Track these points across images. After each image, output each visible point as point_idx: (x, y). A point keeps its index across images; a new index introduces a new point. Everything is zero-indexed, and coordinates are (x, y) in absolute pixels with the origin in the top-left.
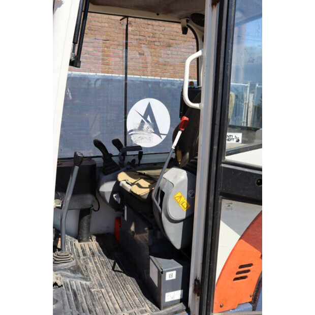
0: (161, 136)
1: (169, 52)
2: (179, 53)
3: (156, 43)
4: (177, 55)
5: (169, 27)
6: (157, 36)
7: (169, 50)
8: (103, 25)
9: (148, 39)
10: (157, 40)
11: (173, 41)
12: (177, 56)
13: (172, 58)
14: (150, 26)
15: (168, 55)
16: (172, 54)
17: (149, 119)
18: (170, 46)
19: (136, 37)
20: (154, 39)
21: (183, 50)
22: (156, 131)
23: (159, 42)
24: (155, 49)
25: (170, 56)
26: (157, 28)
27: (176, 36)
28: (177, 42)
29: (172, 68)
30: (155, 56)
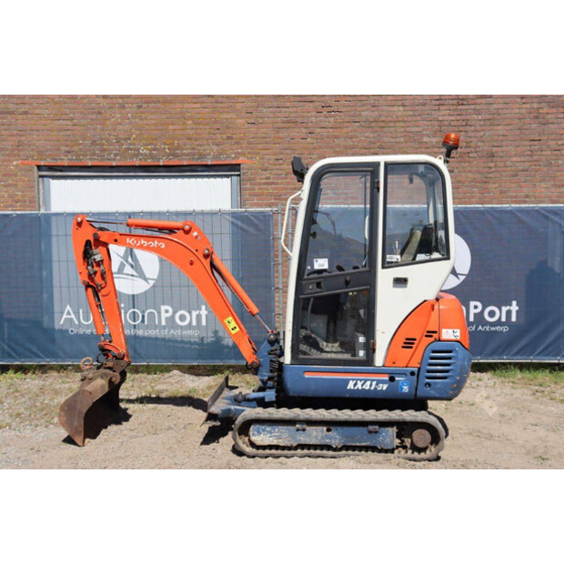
0: (460, 276)
1: (492, 164)
2: (508, 163)
3: (471, 155)
4: (506, 167)
5: (491, 130)
6: (473, 144)
7: (492, 161)
8: (398, 140)
10: (473, 150)
11: (498, 149)
12: (504, 169)
13: (496, 171)
15: (490, 168)
16: (496, 166)
18: (493, 156)
20: (469, 150)
21: (515, 159)
23: (476, 152)
24: (469, 162)
25: (493, 170)
26: (473, 134)
27: (502, 141)
28: (504, 149)
29: (497, 185)
30: (469, 171)
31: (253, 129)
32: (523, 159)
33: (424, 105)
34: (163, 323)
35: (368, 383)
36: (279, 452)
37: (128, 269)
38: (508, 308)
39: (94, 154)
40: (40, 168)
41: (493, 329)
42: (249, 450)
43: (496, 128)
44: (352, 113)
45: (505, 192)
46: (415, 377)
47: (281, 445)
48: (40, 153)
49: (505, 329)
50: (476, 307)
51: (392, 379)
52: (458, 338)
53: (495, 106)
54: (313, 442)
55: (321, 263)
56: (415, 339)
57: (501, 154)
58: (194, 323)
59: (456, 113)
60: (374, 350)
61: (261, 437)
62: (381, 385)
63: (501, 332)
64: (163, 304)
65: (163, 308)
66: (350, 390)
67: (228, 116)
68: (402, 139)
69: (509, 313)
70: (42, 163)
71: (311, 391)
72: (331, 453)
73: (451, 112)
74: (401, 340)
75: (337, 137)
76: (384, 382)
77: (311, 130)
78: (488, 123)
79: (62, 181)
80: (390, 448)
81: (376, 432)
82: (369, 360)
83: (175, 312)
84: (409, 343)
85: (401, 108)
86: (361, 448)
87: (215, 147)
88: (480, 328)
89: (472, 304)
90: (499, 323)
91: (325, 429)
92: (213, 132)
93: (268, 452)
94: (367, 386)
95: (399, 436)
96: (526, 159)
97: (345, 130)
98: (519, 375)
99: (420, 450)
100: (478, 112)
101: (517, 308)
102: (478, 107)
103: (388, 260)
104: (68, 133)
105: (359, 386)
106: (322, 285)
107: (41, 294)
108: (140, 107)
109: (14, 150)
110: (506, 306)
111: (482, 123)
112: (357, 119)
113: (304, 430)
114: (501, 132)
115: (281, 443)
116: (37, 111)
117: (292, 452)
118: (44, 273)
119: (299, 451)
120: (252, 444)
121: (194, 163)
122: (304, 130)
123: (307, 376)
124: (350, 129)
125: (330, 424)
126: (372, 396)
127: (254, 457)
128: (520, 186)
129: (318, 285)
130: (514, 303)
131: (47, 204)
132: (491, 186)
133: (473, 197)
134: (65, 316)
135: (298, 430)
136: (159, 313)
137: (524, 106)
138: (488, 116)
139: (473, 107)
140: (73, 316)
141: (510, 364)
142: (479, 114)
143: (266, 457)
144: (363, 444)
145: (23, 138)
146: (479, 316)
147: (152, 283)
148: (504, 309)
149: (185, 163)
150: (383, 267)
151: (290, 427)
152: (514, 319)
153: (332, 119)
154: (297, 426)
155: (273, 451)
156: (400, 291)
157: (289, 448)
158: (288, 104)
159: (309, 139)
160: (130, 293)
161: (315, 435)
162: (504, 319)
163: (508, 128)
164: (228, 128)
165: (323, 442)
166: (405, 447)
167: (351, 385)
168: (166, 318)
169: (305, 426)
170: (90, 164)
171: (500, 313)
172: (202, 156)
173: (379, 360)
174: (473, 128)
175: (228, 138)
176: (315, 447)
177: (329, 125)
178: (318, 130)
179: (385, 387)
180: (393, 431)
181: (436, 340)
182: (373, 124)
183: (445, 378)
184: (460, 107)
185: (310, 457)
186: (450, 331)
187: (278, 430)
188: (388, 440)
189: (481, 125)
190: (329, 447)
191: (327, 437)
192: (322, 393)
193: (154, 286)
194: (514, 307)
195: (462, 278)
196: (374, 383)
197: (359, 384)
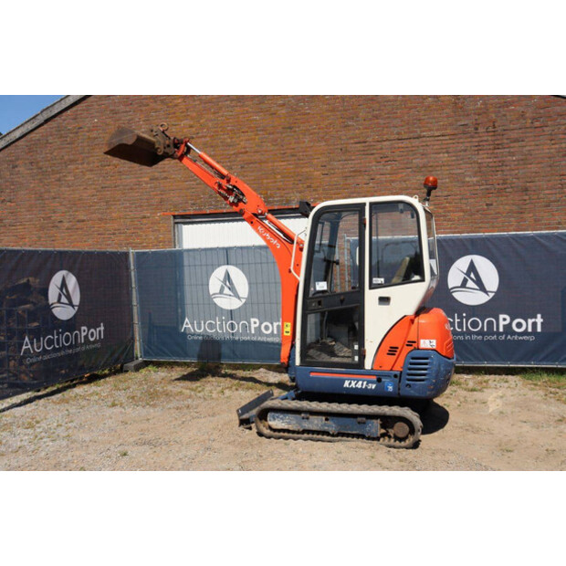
0: (489, 294)
1: (527, 197)
2: (542, 196)
3: (507, 190)
4: (539, 199)
5: (524, 168)
6: (509, 181)
7: (526, 195)
9: (497, 187)
10: (509, 186)
11: (531, 184)
13: (531, 203)
14: (500, 173)
15: (525, 200)
16: (530, 199)
17: (472, 275)
19: (482, 187)
20: (505, 186)
21: (547, 192)
22: (482, 288)
23: (512, 187)
24: (506, 196)
25: (528, 202)
26: (508, 173)
27: (535, 177)
28: (538, 183)
29: (531, 215)
30: (506, 204)
31: (327, 178)
32: (554, 191)
33: (465, 151)
34: (253, 332)
35: (360, 383)
36: (291, 435)
37: (226, 291)
38: (533, 320)
39: (211, 205)
40: (175, 217)
41: (520, 338)
42: (267, 431)
43: (529, 166)
44: (405, 161)
45: (539, 220)
46: (397, 380)
47: (291, 429)
48: (175, 206)
49: (532, 338)
50: (505, 320)
51: (379, 380)
52: (434, 347)
53: (528, 148)
54: (315, 428)
55: (322, 286)
56: (397, 348)
57: (534, 188)
58: (275, 332)
59: (493, 156)
60: (364, 357)
61: (277, 422)
62: (370, 385)
63: (528, 341)
64: (253, 317)
65: (252, 320)
66: (346, 388)
67: (308, 170)
68: (447, 180)
69: (534, 325)
70: (176, 213)
71: (317, 388)
72: (329, 438)
73: (489, 156)
74: (386, 348)
75: (393, 181)
76: (372, 382)
77: (372, 177)
78: (521, 162)
79: (190, 226)
80: (375, 436)
81: (364, 423)
82: (361, 364)
83: (261, 324)
84: (393, 351)
85: (446, 155)
86: (353, 436)
87: (298, 195)
88: (509, 337)
89: (501, 317)
90: (525, 333)
91: (324, 418)
92: (296, 182)
93: (282, 434)
94: (359, 385)
95: (383, 426)
96: (558, 191)
97: (400, 175)
98: (545, 377)
99: (401, 440)
100: (512, 154)
101: (542, 320)
102: (512, 150)
103: (374, 282)
104: (193, 190)
105: (353, 385)
106: (322, 303)
107: (177, 309)
108: (242, 167)
109: (157, 205)
110: (531, 318)
111: (516, 163)
112: (409, 166)
113: (308, 418)
114: (533, 170)
115: (291, 427)
116: (173, 176)
117: (299, 436)
118: (179, 294)
119: (306, 435)
120: (270, 428)
121: (282, 207)
122: (367, 177)
123: (312, 375)
124: (404, 174)
125: (328, 415)
126: (364, 393)
127: (269, 437)
128: (553, 215)
129: (319, 303)
130: (539, 316)
131: (180, 242)
132: (525, 215)
133: (511, 225)
134: (184, 326)
135: (303, 418)
136: (249, 323)
137: (553, 146)
138: (521, 157)
139: (507, 150)
140: (190, 326)
141: (537, 368)
142: (514, 156)
143: (279, 438)
144: (354, 432)
145: (164, 196)
146: (508, 327)
147: (244, 301)
148: (530, 321)
149: (276, 208)
150: (371, 288)
151: (297, 416)
152: (539, 329)
153: (389, 167)
154: (303, 415)
155: (286, 434)
156: (384, 307)
157: (298, 432)
158: (353, 158)
159: (371, 184)
160: (229, 309)
161: (316, 423)
162: (530, 330)
163: (539, 165)
164: (308, 179)
165: (322, 429)
166: (390, 437)
167: (346, 384)
168: (255, 328)
169: (308, 415)
170: (208, 212)
171: (527, 325)
172: (288, 202)
173: (368, 365)
174: (508, 168)
175: (308, 187)
176: (318, 432)
177: (387, 172)
178: (378, 176)
179: (374, 386)
180: (377, 423)
181: (415, 349)
182: (423, 169)
183: (423, 380)
184: (496, 151)
185: (311, 440)
186: (427, 341)
187: (289, 417)
188: (373, 430)
189: (515, 165)
190: (327, 433)
191: (325, 425)
192: (325, 389)
193: (245, 304)
194: (539, 320)
195: (491, 295)
196: (365, 383)
197: (353, 383)
